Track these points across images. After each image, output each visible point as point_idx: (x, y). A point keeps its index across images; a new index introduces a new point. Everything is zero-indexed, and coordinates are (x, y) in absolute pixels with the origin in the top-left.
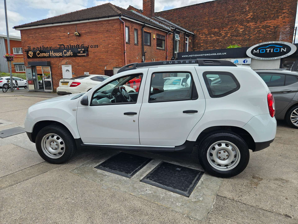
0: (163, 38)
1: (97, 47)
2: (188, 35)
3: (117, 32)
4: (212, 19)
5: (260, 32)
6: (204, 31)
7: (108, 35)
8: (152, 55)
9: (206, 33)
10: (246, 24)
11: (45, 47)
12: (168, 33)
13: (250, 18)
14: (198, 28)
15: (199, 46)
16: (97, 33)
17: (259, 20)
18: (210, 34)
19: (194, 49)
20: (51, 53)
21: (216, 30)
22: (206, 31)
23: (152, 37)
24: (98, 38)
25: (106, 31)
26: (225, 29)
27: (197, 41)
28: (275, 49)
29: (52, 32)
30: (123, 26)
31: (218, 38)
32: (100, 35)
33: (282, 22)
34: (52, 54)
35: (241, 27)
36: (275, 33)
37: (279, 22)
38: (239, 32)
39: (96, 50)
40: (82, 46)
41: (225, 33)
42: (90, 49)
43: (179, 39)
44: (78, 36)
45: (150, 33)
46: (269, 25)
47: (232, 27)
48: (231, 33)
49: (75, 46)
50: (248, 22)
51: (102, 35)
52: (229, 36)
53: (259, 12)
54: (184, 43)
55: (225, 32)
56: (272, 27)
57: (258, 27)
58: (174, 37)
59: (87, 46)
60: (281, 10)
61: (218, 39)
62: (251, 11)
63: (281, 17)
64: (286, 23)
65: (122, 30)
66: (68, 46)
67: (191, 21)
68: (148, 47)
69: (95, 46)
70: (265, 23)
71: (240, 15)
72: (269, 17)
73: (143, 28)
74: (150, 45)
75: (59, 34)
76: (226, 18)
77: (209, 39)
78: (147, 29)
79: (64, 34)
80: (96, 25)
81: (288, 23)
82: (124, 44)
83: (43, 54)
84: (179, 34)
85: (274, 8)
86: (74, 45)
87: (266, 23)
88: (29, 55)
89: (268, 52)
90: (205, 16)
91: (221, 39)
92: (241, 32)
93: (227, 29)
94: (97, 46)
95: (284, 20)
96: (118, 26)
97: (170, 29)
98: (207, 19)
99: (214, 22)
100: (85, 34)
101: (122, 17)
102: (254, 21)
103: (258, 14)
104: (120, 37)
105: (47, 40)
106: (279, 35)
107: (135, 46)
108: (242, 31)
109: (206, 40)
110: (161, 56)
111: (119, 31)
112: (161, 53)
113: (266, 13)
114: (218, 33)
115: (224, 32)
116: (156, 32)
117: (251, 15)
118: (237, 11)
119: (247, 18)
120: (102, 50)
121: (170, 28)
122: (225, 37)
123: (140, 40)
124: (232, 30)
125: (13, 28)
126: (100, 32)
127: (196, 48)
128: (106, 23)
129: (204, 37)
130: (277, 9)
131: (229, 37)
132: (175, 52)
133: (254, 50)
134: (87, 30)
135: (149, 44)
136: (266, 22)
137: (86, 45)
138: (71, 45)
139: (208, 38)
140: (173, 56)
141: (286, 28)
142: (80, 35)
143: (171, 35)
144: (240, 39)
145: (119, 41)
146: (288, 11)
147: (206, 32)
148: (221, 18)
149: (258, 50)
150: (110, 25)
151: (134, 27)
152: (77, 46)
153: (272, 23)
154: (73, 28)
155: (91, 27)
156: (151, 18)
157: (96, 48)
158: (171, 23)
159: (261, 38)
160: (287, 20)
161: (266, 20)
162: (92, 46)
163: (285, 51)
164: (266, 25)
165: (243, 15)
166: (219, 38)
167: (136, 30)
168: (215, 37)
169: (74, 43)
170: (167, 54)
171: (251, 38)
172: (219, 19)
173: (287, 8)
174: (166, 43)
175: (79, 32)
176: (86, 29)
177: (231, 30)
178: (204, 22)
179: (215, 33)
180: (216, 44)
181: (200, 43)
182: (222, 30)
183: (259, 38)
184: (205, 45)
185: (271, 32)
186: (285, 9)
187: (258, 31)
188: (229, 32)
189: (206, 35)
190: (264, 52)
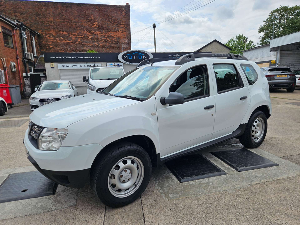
0: (10, 33)
2: (34, 34)
4: (59, 21)
5: (106, 41)
6: (51, 33)
9: (54, 35)
12: (14, 28)
13: (96, 27)
14: (43, 28)
15: (48, 47)
17: (104, 30)
18: (58, 36)
19: (42, 50)
21: (65, 33)
26: (74, 34)
27: (44, 42)
28: (139, 56)
31: (68, 41)
35: (90, 34)
36: (118, 43)
37: (120, 34)
38: (88, 38)
41: (75, 38)
43: (26, 37)
46: (112, 36)
47: (81, 33)
50: (95, 31)
52: (79, 41)
53: (103, 23)
54: (31, 42)
55: (75, 36)
56: (115, 38)
57: (104, 37)
58: (21, 34)
60: (120, 25)
61: (68, 42)
62: (96, 21)
63: (121, 31)
64: (124, 36)
67: (32, 18)
70: (109, 34)
71: (87, 23)
72: (112, 29)
76: (73, 23)
77: (59, 41)
81: (126, 36)
84: (25, 31)
85: (114, 22)
89: (134, 58)
90: (49, 16)
91: (71, 43)
92: (90, 39)
93: (77, 34)
95: (123, 34)
97: (15, 24)
98: (52, 19)
99: (61, 24)
102: (100, 30)
106: (121, 46)
110: (11, 56)
112: (10, 52)
113: (109, 25)
114: (67, 36)
115: (73, 36)
117: (97, 25)
118: (83, 18)
119: (94, 26)
121: (15, 22)
122: (75, 42)
124: (81, 36)
129: (52, 39)
130: (116, 23)
131: (79, 42)
132: (25, 53)
133: (124, 56)
136: (110, 33)
139: (57, 40)
140: (24, 57)
141: (125, 40)
143: (18, 31)
144: (91, 45)
146: (125, 27)
147: (54, 34)
148: (68, 22)
149: (127, 56)
153: (115, 35)
159: (108, 47)
160: (125, 33)
161: (110, 31)
163: (146, 58)
164: (110, 36)
165: (89, 23)
166: (69, 42)
168: (65, 40)
170: (17, 54)
171: (100, 45)
172: (66, 22)
173: (124, 24)
174: (13, 39)
177: (80, 36)
178: (50, 23)
179: (64, 36)
180: (67, 48)
181: (49, 45)
182: (71, 35)
183: (106, 47)
184: (55, 48)
185: (115, 43)
186: (122, 24)
187: (104, 40)
188: (79, 37)
189: (54, 36)
190: (132, 58)
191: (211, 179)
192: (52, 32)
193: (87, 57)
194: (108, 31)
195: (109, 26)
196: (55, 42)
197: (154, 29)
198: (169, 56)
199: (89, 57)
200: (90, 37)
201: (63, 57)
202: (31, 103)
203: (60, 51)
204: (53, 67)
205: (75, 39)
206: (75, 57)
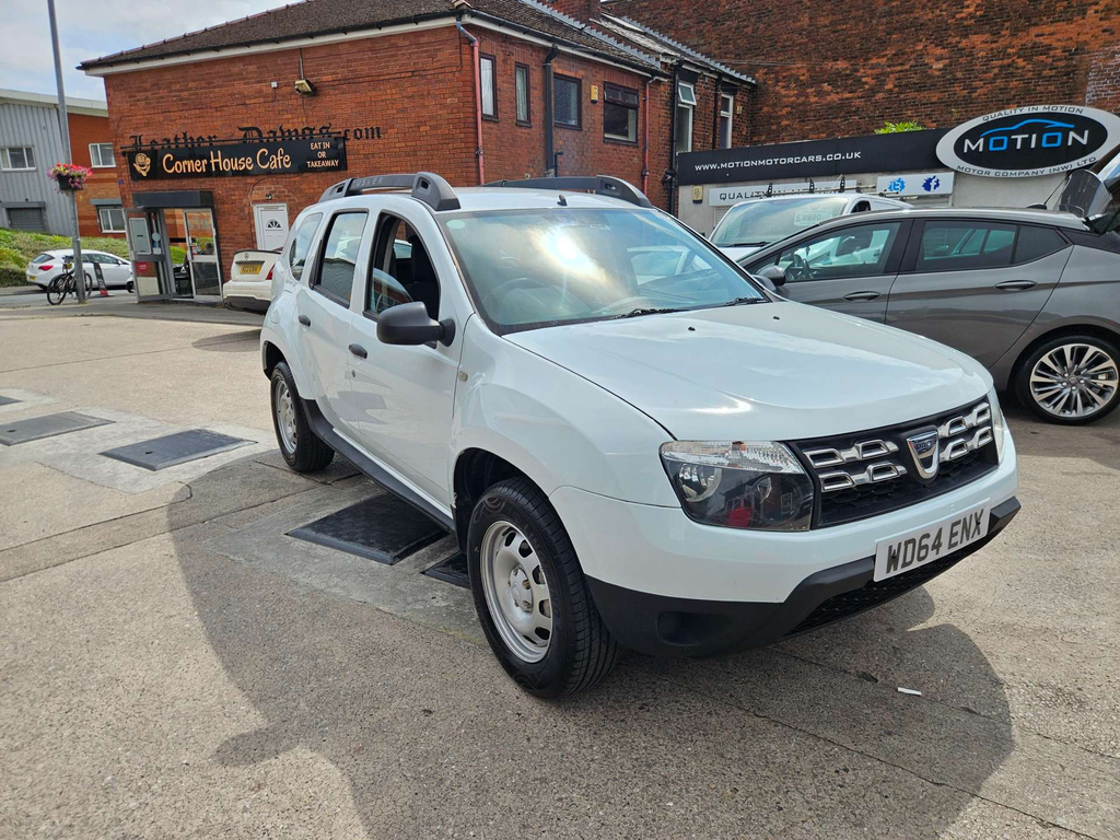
0: (632, 100)
1: (379, 137)
2: (732, 86)
3: (450, 76)
4: (827, 22)
5: (1011, 70)
6: (794, 72)
7: (415, 89)
8: (584, 166)
9: (801, 78)
10: (958, 39)
11: (191, 138)
12: (650, 79)
13: (972, 18)
14: (771, 60)
15: (774, 127)
16: (375, 80)
17: (1007, 24)
18: (815, 81)
19: (755, 139)
20: (213, 161)
22: (802, 71)
23: (584, 95)
24: (382, 101)
25: (410, 74)
26: (874, 61)
27: (765, 109)
28: (1045, 136)
29: (218, 82)
30: (473, 56)
31: (847, 95)
32: (389, 91)
33: (1097, 31)
34: (216, 164)
35: (939, 51)
36: (1067, 74)
37: (1087, 29)
38: (930, 72)
39: (374, 145)
40: (324, 131)
41: (876, 77)
42: (351, 144)
43: (695, 103)
44: (307, 93)
45: (578, 81)
46: (1047, 42)
47: (903, 54)
48: (897, 75)
49: (300, 132)
50: (965, 32)
51: (394, 91)
52: (889, 86)
54: (715, 117)
55: (875, 71)
56: (1058, 52)
57: (1003, 54)
58: (674, 95)
59: (340, 133)
61: (847, 99)
63: (1096, 12)
64: (1112, 34)
65: (469, 68)
66: (275, 133)
67: (745, 30)
68: (568, 133)
69: (370, 132)
70: (1031, 36)
71: (934, 6)
72: (1049, 11)
73: (549, 59)
74: (579, 127)
75: (240, 87)
76: (880, 17)
77: (813, 99)
78: (565, 63)
79: (258, 86)
80: (372, 50)
82: (476, 123)
83: (185, 162)
84: (693, 82)
86: (296, 130)
87: (1037, 36)
88: (138, 168)
89: (1019, 147)
90: (799, 10)
91: (857, 102)
92: (937, 73)
93: (885, 59)
94: (376, 132)
95: (1106, 24)
96: (453, 53)
97: (658, 66)
98: (805, 21)
99: (834, 32)
100: (336, 84)
101: (467, 19)
102: (988, 27)
104: (461, 95)
105: (198, 111)
106: (1085, 84)
107: (520, 130)
108: (940, 70)
109: (803, 104)
110: (622, 170)
111: (457, 74)
112: (620, 158)
114: (847, 75)
115: (870, 72)
116: (601, 76)
117: (977, 6)
119: (962, 15)
120: (397, 145)
121: (658, 59)
122: (873, 91)
123: (537, 106)
124: (902, 64)
125: (78, 68)
126: (388, 77)
127: (763, 138)
128: (407, 43)
129: (792, 93)
131: (891, 90)
133: (967, 142)
134: (342, 73)
135: (573, 122)
136: (1034, 31)
137: (338, 127)
138: (285, 128)
139: (807, 97)
140: (671, 168)
141: (1113, 53)
142: (315, 91)
143: (662, 88)
145: (455, 111)
147: (803, 75)
148: (862, 19)
149: (981, 141)
150: (425, 51)
151: (514, 58)
152: (307, 132)
153: (1058, 36)
154: (290, 64)
155: (355, 60)
156: (588, 23)
157: (373, 137)
158: (670, 42)
159: (1015, 96)
161: (1036, 24)
162: (361, 131)
163: (1084, 142)
164: (1035, 43)
165: (944, 6)
166: (850, 95)
167: (524, 68)
168: (837, 93)
169: (296, 120)
170: (644, 161)
171: (974, 95)
172: (853, 22)
174: (641, 117)
175: (312, 80)
176: (339, 67)
177: (899, 65)
178: (795, 36)
179: (835, 79)
180: (839, 120)
181: (778, 117)
182: (864, 66)
183: (1006, 97)
184: (798, 126)
185: (1053, 73)
187: (1001, 67)
188: (892, 73)
189: (802, 85)
190: (1005, 148)
192: (800, 68)
193: (811, 158)
194: (1030, 25)
195: (1036, 1)
196: (799, 105)
199: (819, 158)
200: (938, 66)
201: (731, 165)
204: (699, 198)
205: (874, 81)
206: (768, 162)
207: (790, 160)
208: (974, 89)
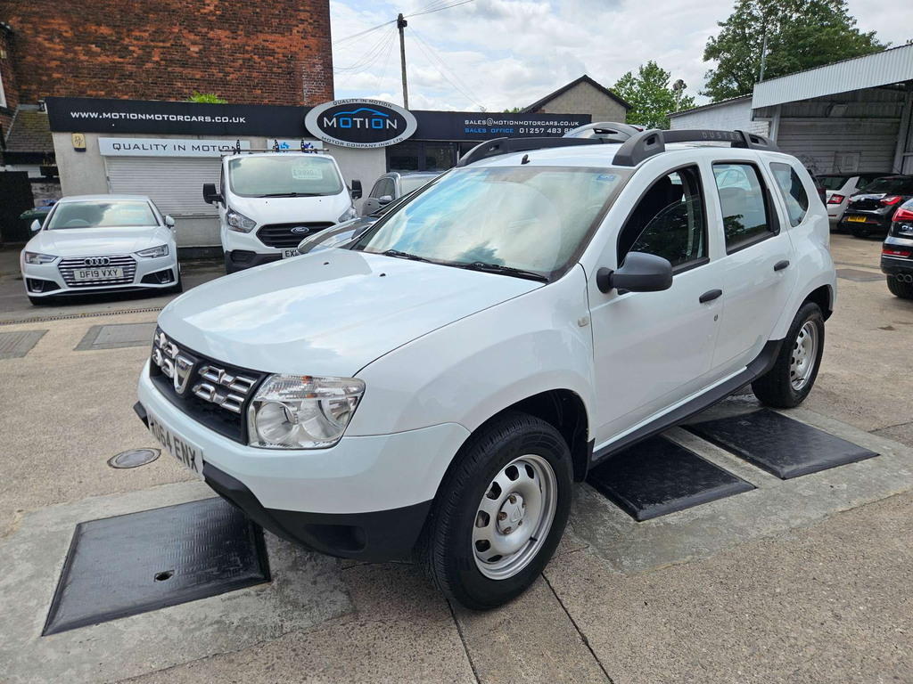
5: (251, 63)
6: (56, 27)
9: (65, 34)
10: (206, 30)
13: (213, 15)
14: (24, 9)
15: (44, 78)
17: (241, 27)
18: (82, 39)
19: (24, 87)
21: (104, 30)
22: (64, 28)
26: (138, 34)
27: (29, 58)
28: (373, 120)
31: (118, 60)
33: (302, 46)
35: (192, 37)
36: (289, 73)
37: (295, 43)
38: (189, 53)
41: (143, 48)
46: (271, 47)
47: (163, 33)
48: (161, 50)
50: (211, 27)
52: (156, 58)
53: (238, 2)
55: (140, 43)
56: (281, 56)
57: (241, 49)
60: (295, 11)
61: (119, 63)
63: (298, 32)
64: (311, 50)
70: (259, 40)
72: (267, 23)
77: (83, 58)
81: (318, 51)
85: (276, 2)
87: (264, 41)
89: (358, 126)
91: (129, 67)
92: (195, 55)
93: (147, 34)
95: (306, 42)
102: (227, 25)
103: (235, 6)
106: (301, 82)
108: (197, 53)
109: (73, 60)
113: (258, 10)
114: (113, 41)
115: (135, 42)
117: (216, 6)
119: (205, 11)
122: (140, 62)
124: (163, 41)
129: (57, 47)
130: (283, 5)
131: (157, 62)
133: (325, 119)
136: (262, 37)
139: (76, 54)
141: (314, 64)
144: (198, 77)
146: (311, 19)
147: (66, 32)
149: (334, 119)
153: (279, 44)
159: (258, 84)
160: (312, 41)
161: (261, 32)
163: (395, 127)
164: (263, 46)
166: (121, 60)
168: (108, 56)
171: (228, 78)
173: (308, 8)
177: (160, 41)
179: (102, 42)
180: (115, 81)
181: (47, 69)
182: (128, 36)
183: (252, 83)
184: (72, 81)
185: (280, 70)
186: (304, 11)
187: (244, 59)
188: (156, 47)
189: (65, 40)
190: (350, 126)
191: (719, 505)
192: (59, 23)
193: (201, 119)
194: (257, 31)
195: (257, 13)
196: (69, 61)
197: (401, 32)
198: (467, 122)
199: (208, 119)
200: (195, 49)
201: (115, 116)
202: (30, 273)
203: (89, 92)
204: (81, 147)
205: (140, 52)
206: (159, 117)
207: (180, 118)
208: (227, 74)
